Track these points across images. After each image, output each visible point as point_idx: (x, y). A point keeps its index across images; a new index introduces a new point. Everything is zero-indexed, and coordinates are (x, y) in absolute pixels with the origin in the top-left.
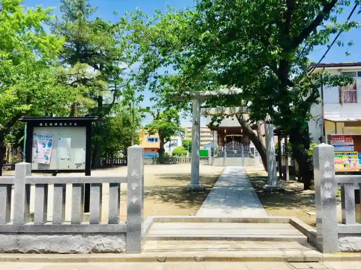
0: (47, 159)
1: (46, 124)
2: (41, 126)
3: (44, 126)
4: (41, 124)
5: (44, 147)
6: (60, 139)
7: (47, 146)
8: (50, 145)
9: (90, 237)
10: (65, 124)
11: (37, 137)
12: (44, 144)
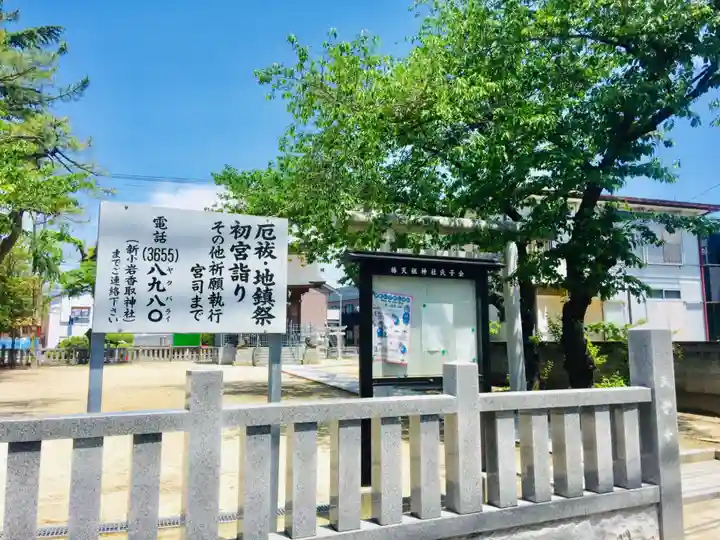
0: (403, 352)
1: (404, 270)
2: (393, 274)
3: (399, 273)
4: (394, 270)
5: (396, 323)
6: (424, 306)
7: (401, 320)
8: (406, 319)
9: (604, 521)
10: (442, 272)
11: (379, 299)
12: (394, 316)
